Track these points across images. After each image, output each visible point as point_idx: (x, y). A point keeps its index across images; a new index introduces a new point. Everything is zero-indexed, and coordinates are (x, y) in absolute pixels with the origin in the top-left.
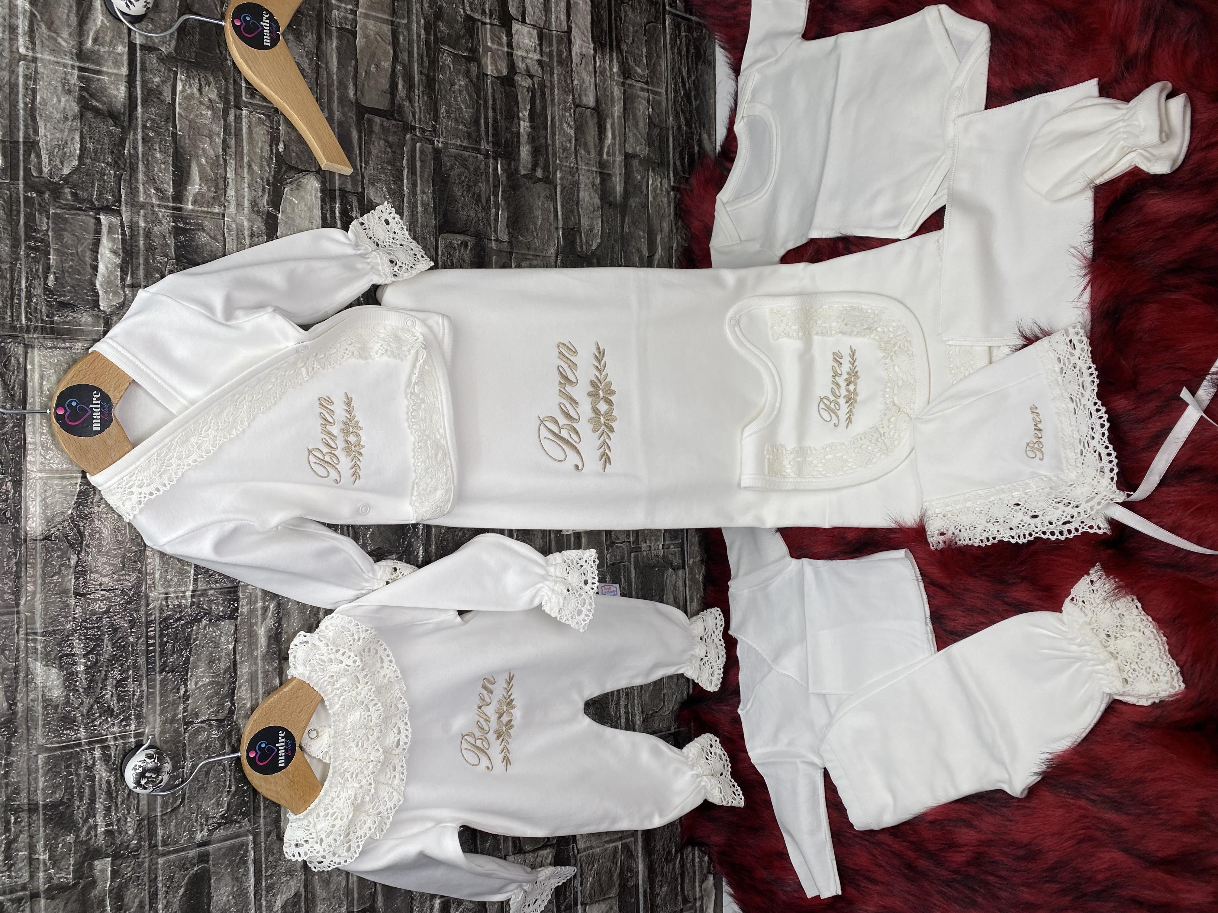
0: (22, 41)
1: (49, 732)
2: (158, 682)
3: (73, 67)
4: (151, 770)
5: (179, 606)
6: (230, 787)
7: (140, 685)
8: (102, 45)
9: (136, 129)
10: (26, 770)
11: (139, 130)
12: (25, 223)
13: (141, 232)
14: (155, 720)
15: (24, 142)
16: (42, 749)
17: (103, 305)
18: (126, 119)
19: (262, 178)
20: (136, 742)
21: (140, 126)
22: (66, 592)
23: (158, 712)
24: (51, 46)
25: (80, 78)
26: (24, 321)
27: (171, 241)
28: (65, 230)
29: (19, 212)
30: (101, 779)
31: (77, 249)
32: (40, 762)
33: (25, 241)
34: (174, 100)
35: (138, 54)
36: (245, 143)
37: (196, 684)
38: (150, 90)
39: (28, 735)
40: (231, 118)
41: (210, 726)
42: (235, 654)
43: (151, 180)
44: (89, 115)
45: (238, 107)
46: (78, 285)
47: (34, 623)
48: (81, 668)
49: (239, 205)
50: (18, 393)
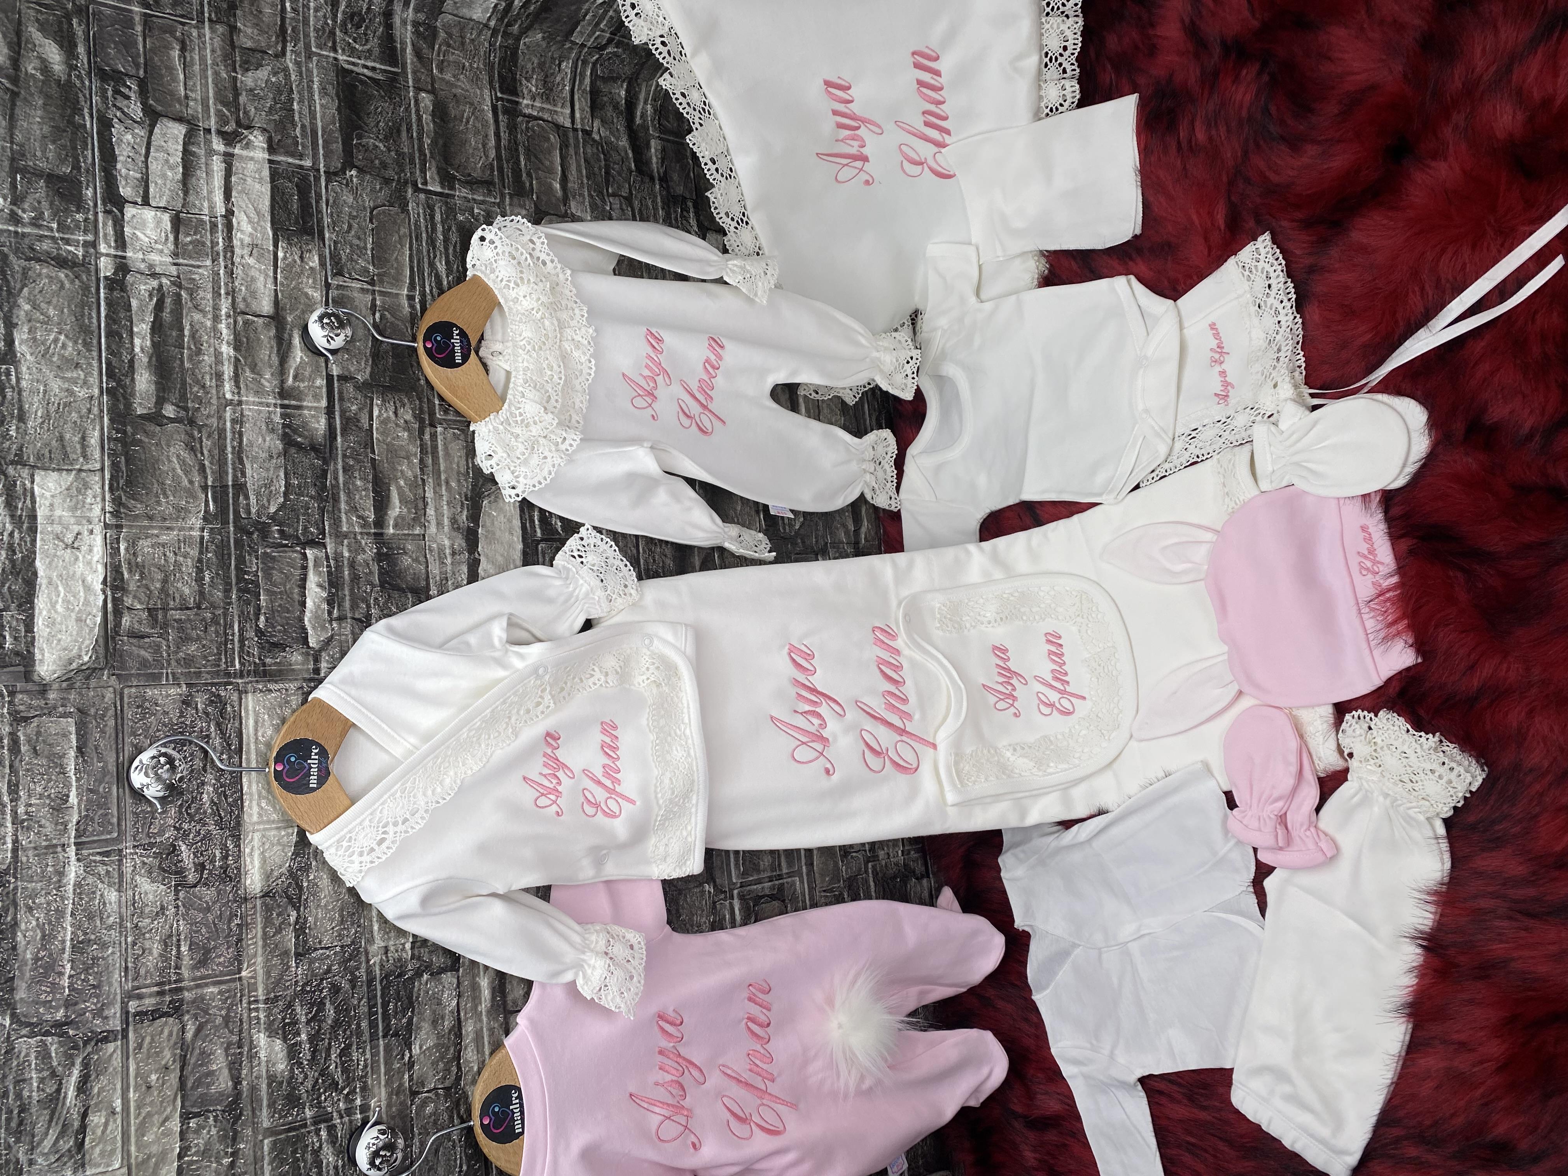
0: (228, 387)
1: (275, 1112)
2: (382, 1048)
3: (275, 405)
4: (384, 1148)
5: (400, 959)
6: (461, 1167)
7: (364, 1052)
8: (303, 381)
9: (336, 459)
10: (252, 1158)
11: (340, 460)
12: (236, 566)
13: (346, 562)
14: (380, 1093)
15: (233, 485)
16: (270, 1132)
17: (312, 642)
18: (327, 450)
19: (460, 494)
20: (362, 1119)
21: (340, 456)
22: (286, 953)
23: (383, 1083)
24: (255, 388)
25: (284, 416)
26: (238, 666)
27: (375, 569)
28: (273, 568)
29: (229, 555)
30: (328, 1164)
31: (285, 586)
32: (266, 1148)
33: (237, 584)
34: (371, 426)
35: (336, 385)
36: (441, 461)
37: (421, 1048)
38: (348, 419)
39: (254, 1117)
40: (427, 437)
41: (437, 1095)
42: (458, 1011)
43: (353, 509)
44: (293, 450)
45: (433, 425)
46: (288, 624)
47: (256, 990)
48: (304, 1037)
49: (439, 524)
50: (235, 742)
